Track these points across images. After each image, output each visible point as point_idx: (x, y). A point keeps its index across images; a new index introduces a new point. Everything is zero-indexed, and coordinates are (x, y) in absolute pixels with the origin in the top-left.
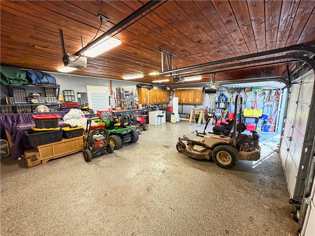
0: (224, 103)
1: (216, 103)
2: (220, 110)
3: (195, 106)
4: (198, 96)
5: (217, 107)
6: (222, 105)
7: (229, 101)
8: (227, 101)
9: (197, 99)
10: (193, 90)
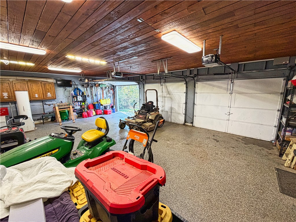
0: (81, 96)
1: (74, 97)
2: (79, 103)
3: (43, 102)
4: (49, 89)
5: (75, 101)
6: (80, 98)
7: (85, 95)
8: (83, 94)
9: (49, 93)
10: (38, 81)
